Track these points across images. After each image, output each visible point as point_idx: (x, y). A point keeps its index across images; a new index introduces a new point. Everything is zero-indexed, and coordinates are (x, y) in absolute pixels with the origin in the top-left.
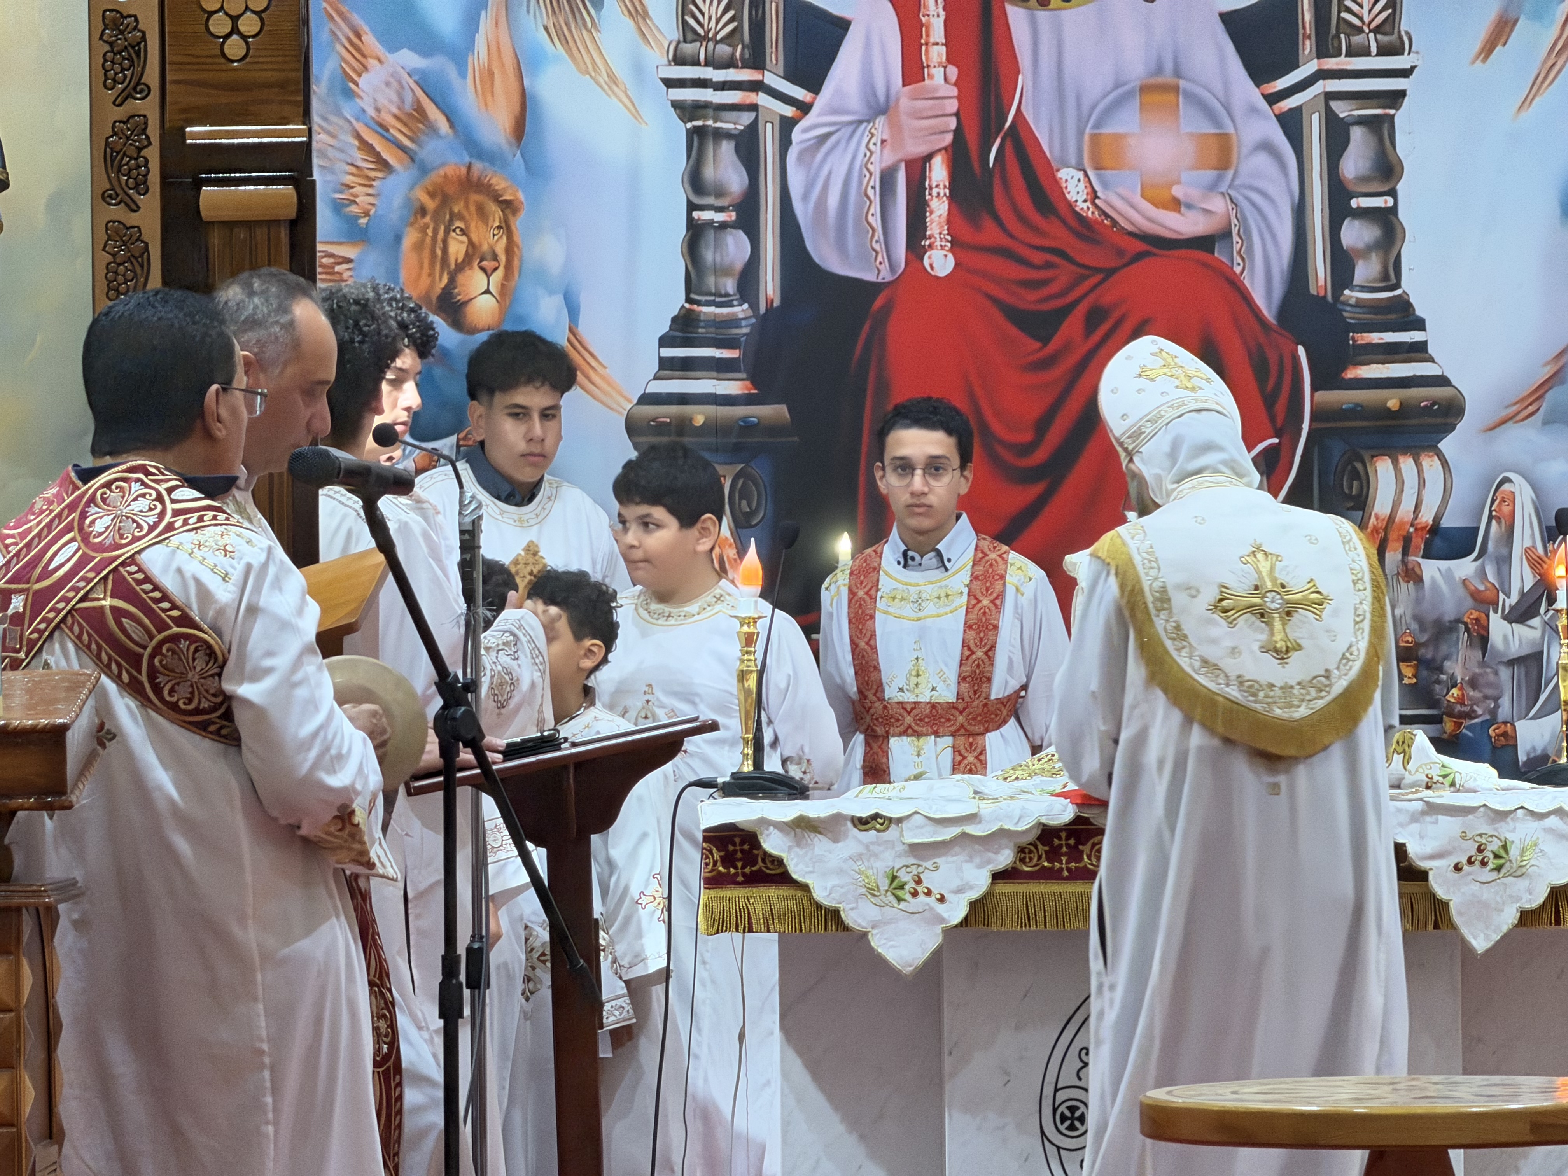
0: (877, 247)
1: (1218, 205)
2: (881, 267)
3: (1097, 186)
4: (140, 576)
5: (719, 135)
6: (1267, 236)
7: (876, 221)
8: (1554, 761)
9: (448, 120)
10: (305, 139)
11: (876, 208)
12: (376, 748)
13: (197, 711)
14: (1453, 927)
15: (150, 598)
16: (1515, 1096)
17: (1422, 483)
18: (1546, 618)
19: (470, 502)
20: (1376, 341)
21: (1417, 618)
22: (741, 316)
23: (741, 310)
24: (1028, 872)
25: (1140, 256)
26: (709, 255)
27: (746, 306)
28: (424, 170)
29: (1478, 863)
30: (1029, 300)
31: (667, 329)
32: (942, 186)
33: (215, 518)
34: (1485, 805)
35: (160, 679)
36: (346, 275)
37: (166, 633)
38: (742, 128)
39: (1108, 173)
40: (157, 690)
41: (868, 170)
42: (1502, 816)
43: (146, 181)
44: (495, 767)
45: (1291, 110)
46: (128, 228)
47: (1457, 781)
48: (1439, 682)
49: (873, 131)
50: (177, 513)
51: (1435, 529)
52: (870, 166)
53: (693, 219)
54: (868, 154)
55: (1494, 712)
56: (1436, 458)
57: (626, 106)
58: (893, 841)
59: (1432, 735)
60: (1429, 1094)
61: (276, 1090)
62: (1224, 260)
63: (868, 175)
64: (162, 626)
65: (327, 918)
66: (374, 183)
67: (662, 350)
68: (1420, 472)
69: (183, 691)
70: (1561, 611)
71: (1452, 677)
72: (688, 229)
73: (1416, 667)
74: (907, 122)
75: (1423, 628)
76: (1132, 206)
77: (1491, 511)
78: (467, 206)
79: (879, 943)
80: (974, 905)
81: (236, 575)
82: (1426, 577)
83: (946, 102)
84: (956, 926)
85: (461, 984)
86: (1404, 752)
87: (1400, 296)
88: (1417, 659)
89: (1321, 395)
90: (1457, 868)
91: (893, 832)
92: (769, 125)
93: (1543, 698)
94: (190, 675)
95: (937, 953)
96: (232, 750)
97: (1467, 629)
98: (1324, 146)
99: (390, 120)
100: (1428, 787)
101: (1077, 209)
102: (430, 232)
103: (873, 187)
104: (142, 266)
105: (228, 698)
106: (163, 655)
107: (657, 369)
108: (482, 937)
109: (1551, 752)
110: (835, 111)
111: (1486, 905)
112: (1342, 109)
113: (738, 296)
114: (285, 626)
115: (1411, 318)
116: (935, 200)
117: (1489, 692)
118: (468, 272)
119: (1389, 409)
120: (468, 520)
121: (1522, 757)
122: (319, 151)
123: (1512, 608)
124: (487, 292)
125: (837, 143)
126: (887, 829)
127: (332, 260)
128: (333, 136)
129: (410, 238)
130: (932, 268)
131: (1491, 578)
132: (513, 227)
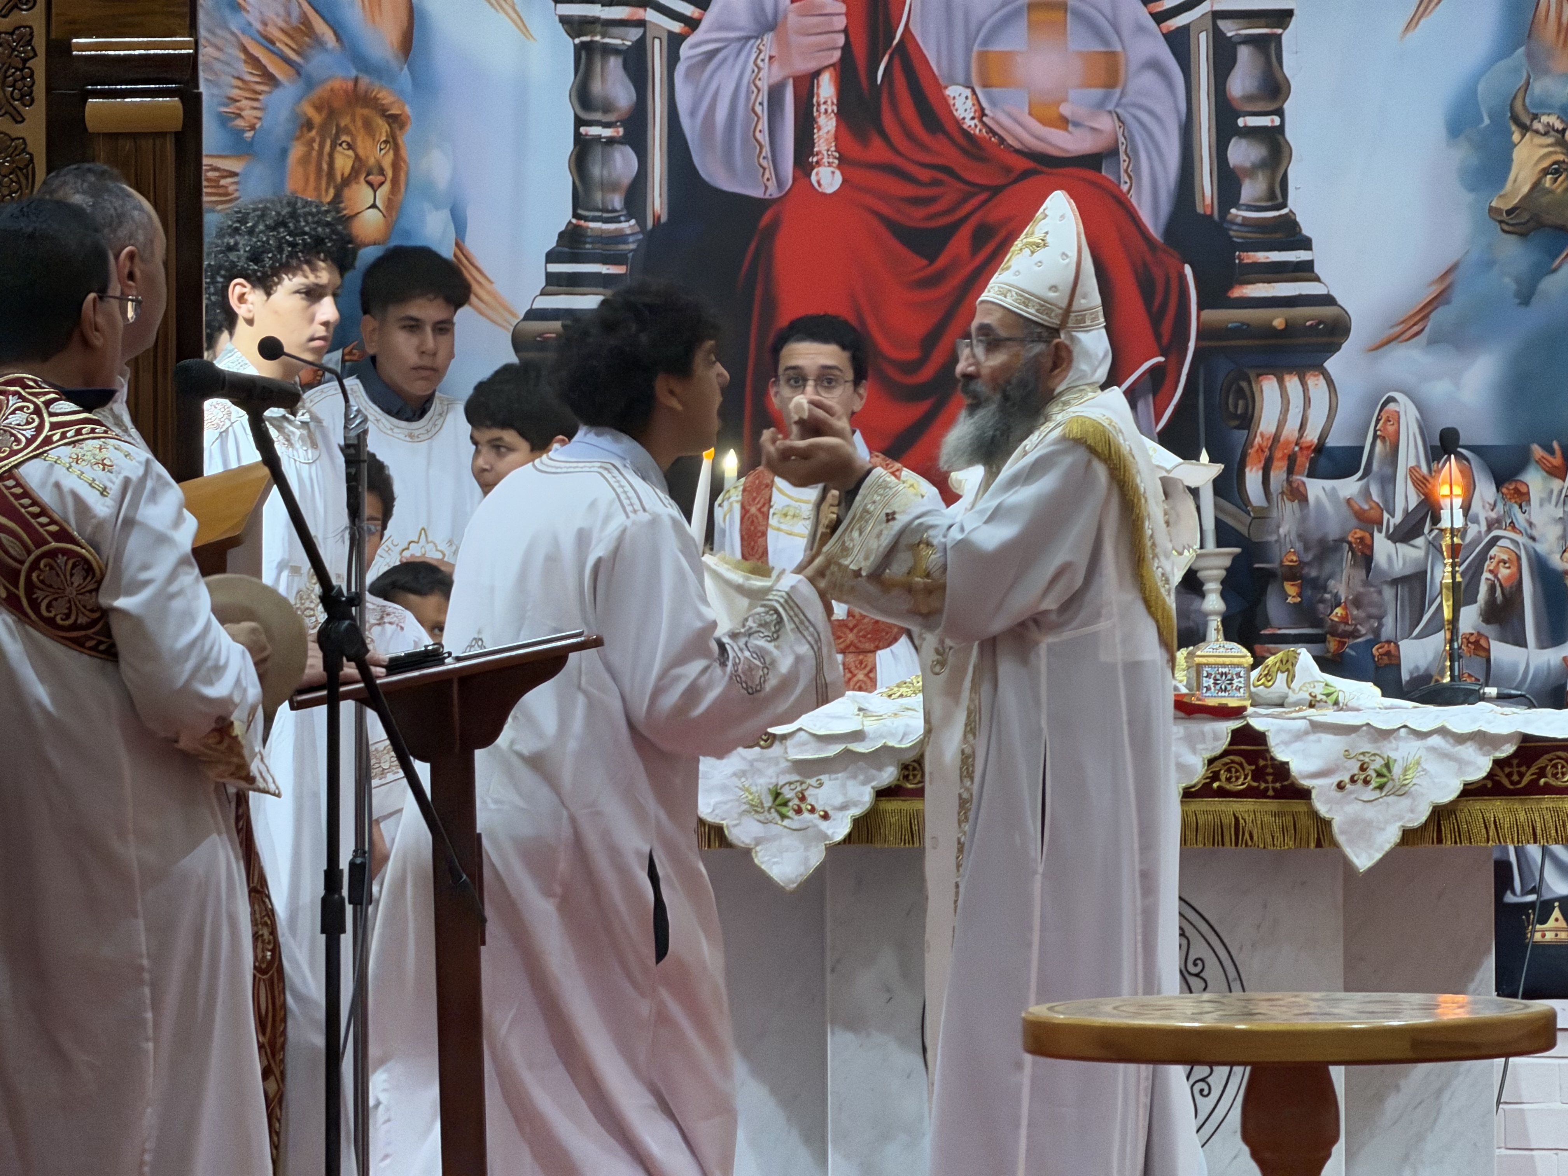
0: (764, 163)
1: (1105, 123)
2: (769, 184)
3: (985, 104)
4: (18, 491)
5: (608, 51)
6: (1154, 155)
7: (764, 138)
8: (1437, 681)
9: (336, 33)
10: (191, 51)
11: (764, 124)
12: (256, 664)
13: (74, 627)
14: (1335, 844)
15: (29, 513)
16: (1395, 1014)
17: (1307, 401)
18: (1430, 538)
19: (355, 416)
20: (1262, 260)
21: (1300, 536)
22: (628, 232)
23: (628, 226)
24: (912, 789)
25: (1025, 174)
26: (596, 171)
27: (633, 222)
28: (310, 84)
29: (1360, 782)
30: (916, 217)
31: (554, 244)
32: (829, 102)
33: (93, 431)
34: (1368, 724)
35: (39, 594)
36: (231, 188)
37: (45, 548)
38: (629, 43)
39: (995, 90)
40: (35, 605)
41: (757, 87)
42: (1386, 734)
43: (32, 92)
44: (378, 681)
45: (1178, 29)
46: (13, 140)
47: (1341, 699)
48: (1323, 601)
49: (761, 47)
50: (54, 426)
51: (1320, 448)
52: (758, 83)
53: (581, 134)
54: (756, 70)
55: (1377, 632)
56: (1321, 377)
57: (514, 21)
58: (777, 758)
59: (1316, 654)
60: (1312, 1011)
61: (156, 1006)
62: (1111, 177)
63: (755, 91)
64: (40, 541)
65: (208, 835)
66: (261, 97)
67: (549, 265)
68: (1305, 390)
69: (60, 608)
70: (1446, 529)
71: (1336, 596)
72: (575, 144)
73: (1301, 587)
74: (796, 40)
75: (1307, 548)
76: (1021, 124)
77: (1375, 431)
78: (353, 121)
79: (763, 859)
80: (857, 822)
81: (115, 488)
82: (1311, 498)
83: (835, 18)
84: (839, 843)
85: (343, 899)
86: (1288, 670)
87: (1286, 214)
88: (1301, 577)
89: (1208, 314)
90: (1340, 786)
91: (776, 749)
92: (657, 42)
93: (1426, 618)
94: (68, 590)
95: (820, 870)
96: (109, 666)
97: (1351, 548)
98: (1211, 64)
99: (276, 34)
100: (1311, 706)
101: (965, 126)
102: (316, 146)
103: (761, 104)
104: (27, 178)
105: (105, 614)
106: (40, 569)
107: (544, 284)
108: (365, 852)
109: (1434, 672)
110: (722, 27)
111: (1369, 823)
112: (1229, 28)
113: (624, 212)
114: (162, 539)
115: (1298, 237)
116: (823, 117)
117: (1374, 611)
118: (354, 186)
119: (1274, 328)
120: (353, 434)
121: (1405, 677)
122: (205, 64)
123: (1396, 527)
124: (374, 206)
125: (725, 60)
126: (770, 746)
127: (217, 174)
128: (219, 49)
129: (296, 151)
130: (819, 184)
131: (1375, 497)
132: (400, 142)
